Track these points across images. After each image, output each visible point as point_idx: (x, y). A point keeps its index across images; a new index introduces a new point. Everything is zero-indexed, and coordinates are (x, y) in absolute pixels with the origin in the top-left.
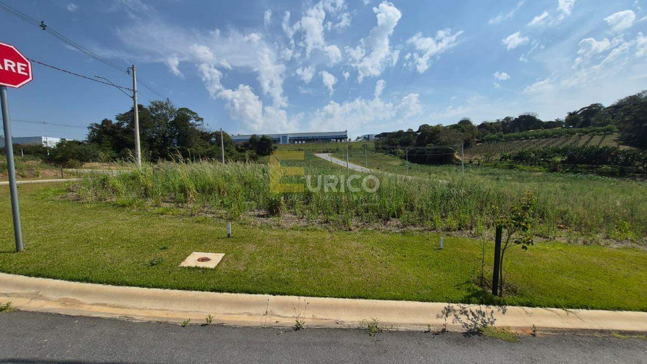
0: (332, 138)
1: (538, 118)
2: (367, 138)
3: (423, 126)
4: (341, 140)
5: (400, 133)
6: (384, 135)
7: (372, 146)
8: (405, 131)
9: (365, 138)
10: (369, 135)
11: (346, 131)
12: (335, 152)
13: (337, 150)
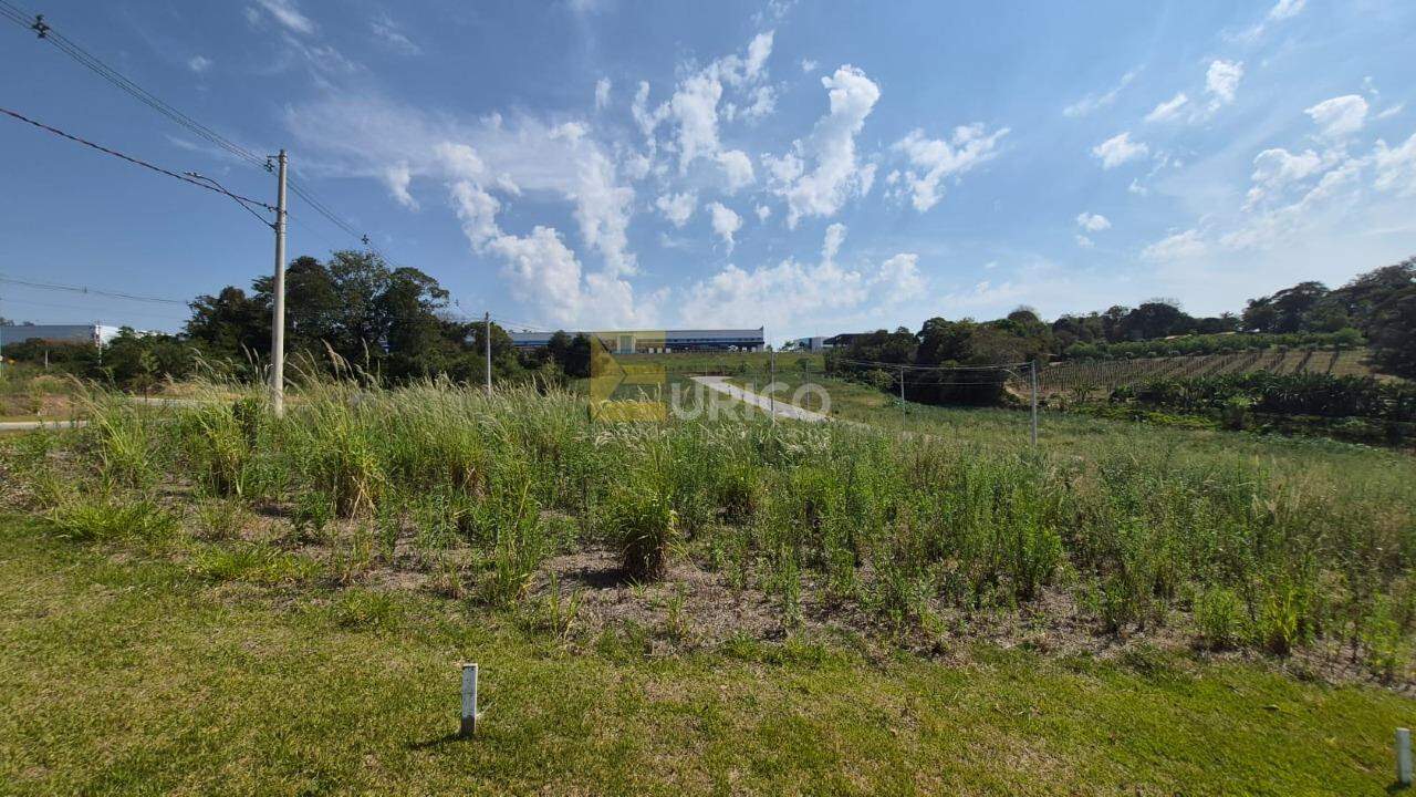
0: (730, 344)
1: (1182, 310)
2: (807, 345)
3: (933, 321)
4: (749, 349)
5: (881, 336)
6: (845, 338)
7: (818, 362)
8: (892, 330)
9: (802, 344)
10: (810, 340)
11: (762, 329)
12: (737, 374)
13: (742, 370)
